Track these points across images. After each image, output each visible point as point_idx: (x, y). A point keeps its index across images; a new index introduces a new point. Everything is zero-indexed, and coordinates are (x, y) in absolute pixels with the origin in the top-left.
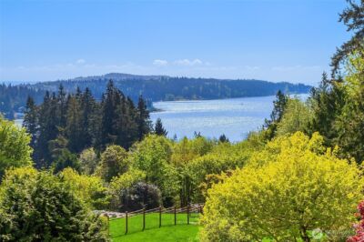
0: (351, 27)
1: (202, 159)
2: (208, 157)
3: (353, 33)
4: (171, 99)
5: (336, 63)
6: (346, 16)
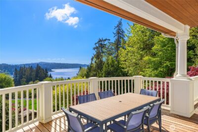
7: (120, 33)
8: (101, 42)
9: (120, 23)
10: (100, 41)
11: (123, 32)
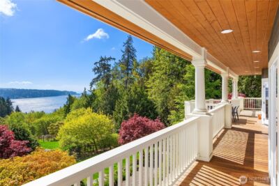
0: (96, 73)
1: (39, 120)
2: (42, 119)
3: (97, 75)
4: (17, 98)
5: (91, 84)
6: (95, 69)
7: (130, 52)
8: (103, 62)
9: (130, 39)
10: (102, 60)
11: (134, 50)
